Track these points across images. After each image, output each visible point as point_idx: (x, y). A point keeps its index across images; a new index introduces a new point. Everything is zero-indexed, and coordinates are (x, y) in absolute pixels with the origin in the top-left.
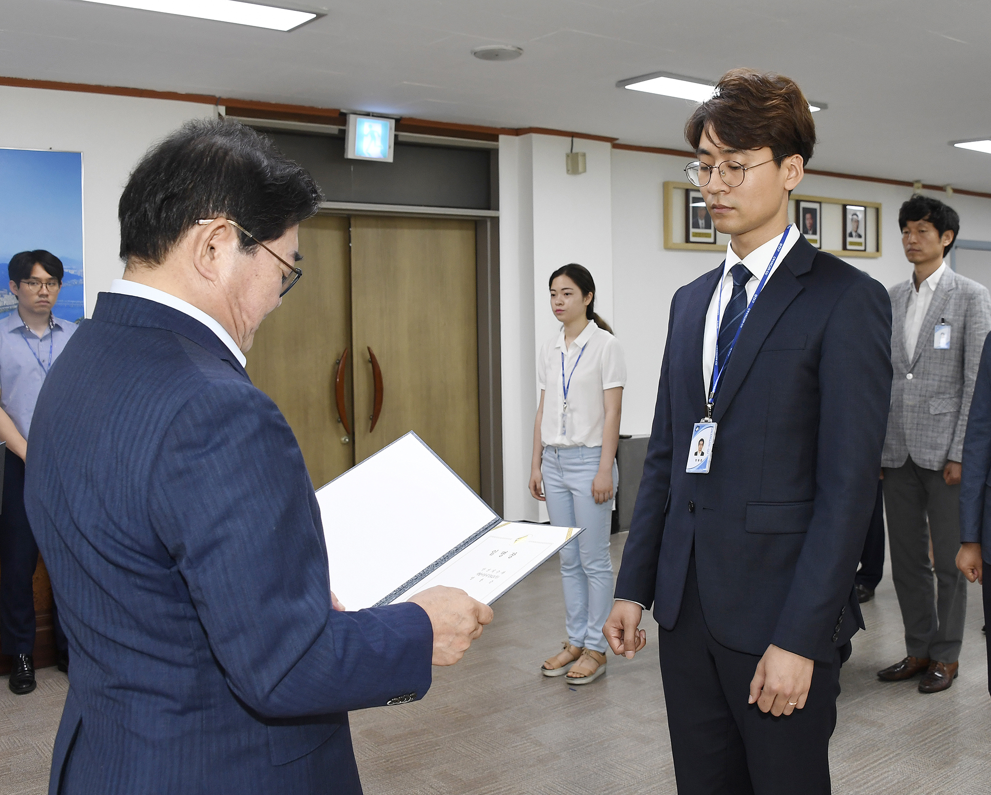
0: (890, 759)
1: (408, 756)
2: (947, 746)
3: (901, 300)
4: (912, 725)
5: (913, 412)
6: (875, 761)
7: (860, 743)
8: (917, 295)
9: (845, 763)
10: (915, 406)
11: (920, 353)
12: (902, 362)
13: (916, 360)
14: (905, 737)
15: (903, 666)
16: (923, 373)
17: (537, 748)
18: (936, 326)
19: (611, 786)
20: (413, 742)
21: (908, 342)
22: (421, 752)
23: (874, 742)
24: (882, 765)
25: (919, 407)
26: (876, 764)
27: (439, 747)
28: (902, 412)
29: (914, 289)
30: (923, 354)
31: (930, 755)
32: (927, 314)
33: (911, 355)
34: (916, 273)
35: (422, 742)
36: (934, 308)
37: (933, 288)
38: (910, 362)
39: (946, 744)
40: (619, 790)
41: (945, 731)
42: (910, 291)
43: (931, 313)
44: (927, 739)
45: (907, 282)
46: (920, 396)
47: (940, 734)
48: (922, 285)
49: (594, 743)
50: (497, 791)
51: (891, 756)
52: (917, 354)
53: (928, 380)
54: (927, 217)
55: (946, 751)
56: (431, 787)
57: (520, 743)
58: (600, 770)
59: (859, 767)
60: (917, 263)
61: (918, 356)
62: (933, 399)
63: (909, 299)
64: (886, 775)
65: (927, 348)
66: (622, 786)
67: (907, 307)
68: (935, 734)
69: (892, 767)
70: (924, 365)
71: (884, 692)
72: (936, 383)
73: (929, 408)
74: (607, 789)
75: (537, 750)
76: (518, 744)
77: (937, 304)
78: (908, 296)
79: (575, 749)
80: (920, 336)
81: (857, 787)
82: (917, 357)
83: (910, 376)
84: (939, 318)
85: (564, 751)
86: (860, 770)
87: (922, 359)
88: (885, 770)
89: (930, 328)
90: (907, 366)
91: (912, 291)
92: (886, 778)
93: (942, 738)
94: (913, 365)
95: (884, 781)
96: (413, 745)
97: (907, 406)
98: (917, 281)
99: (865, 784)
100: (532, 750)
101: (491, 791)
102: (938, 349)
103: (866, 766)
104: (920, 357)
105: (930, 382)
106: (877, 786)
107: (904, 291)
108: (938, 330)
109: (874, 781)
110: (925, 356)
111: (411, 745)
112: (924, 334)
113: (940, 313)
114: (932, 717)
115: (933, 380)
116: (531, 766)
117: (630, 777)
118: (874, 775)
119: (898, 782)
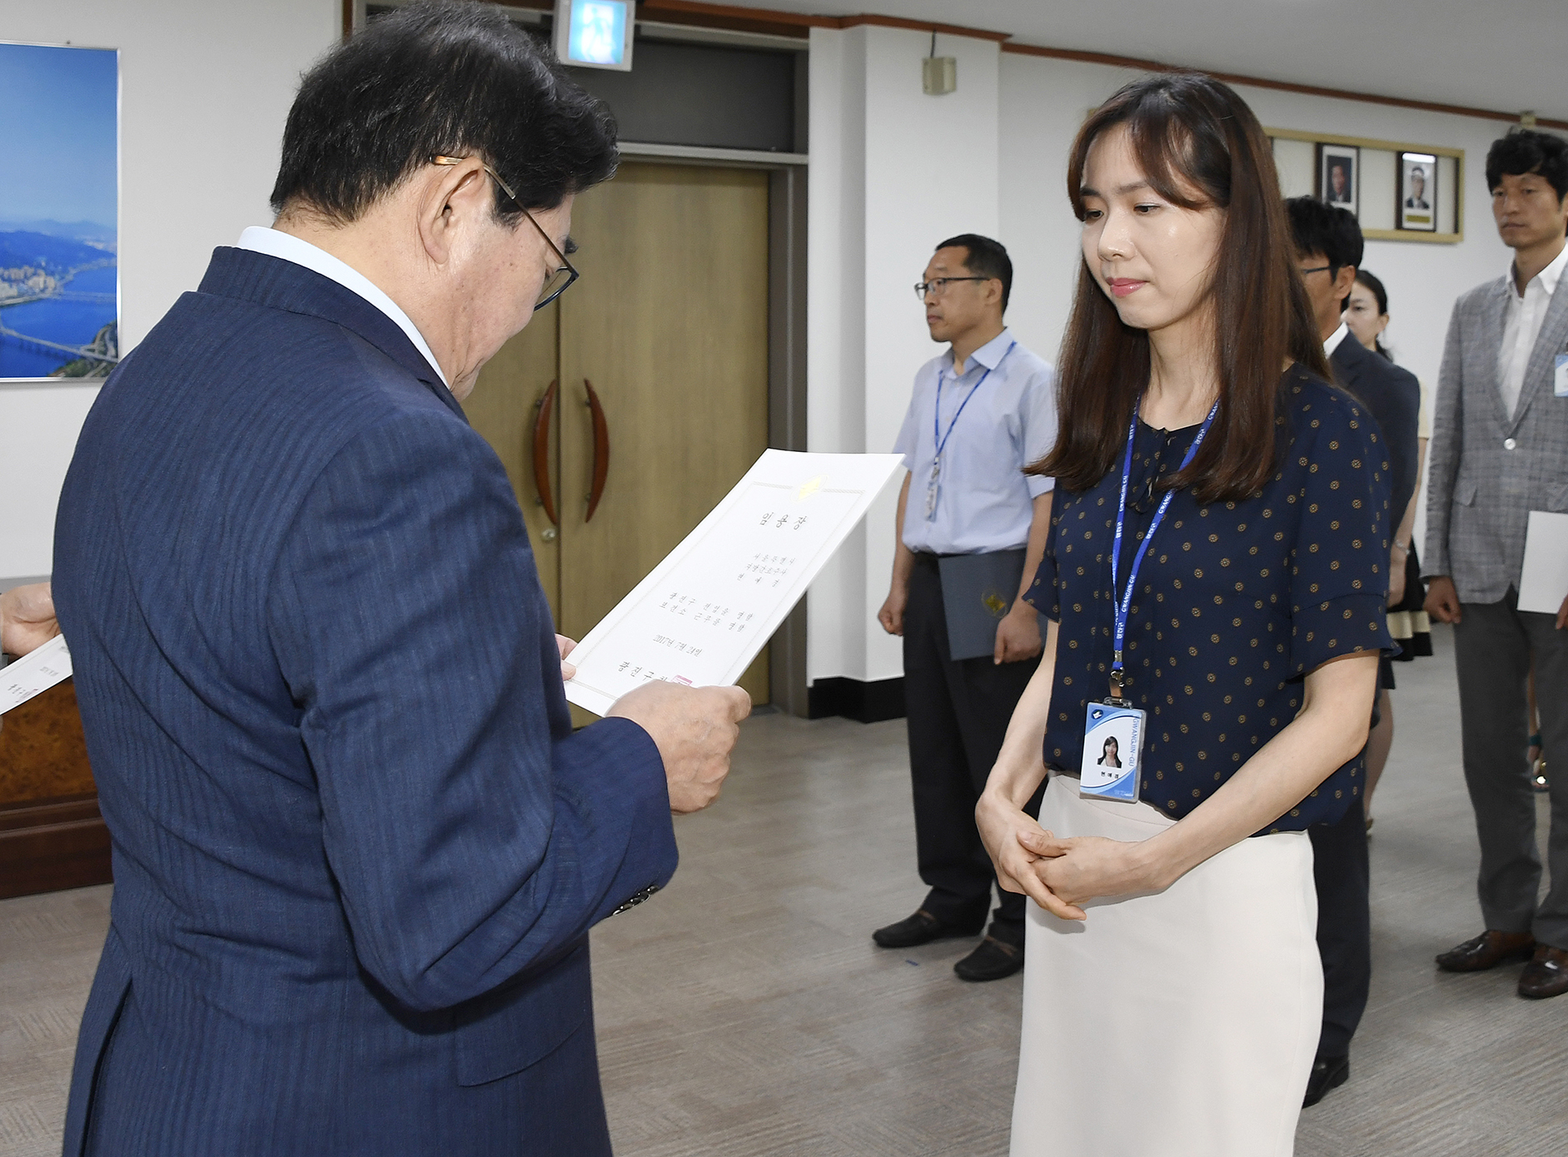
0: (1457, 1103)
1: (630, 1063)
2: (1557, 1085)
3: (1492, 312)
4: (1497, 1046)
5: (1517, 505)
6: (1432, 1106)
7: (1405, 1073)
8: (1521, 303)
9: (1376, 1107)
10: (1519, 497)
11: (1528, 402)
12: (1496, 419)
13: (1521, 416)
14: (1484, 1066)
15: (1481, 946)
16: (1535, 440)
17: (846, 1060)
18: (1557, 357)
19: (969, 1129)
20: (637, 1040)
21: (1506, 383)
22: (651, 1058)
23: (1430, 1072)
24: (1442, 1113)
25: (1529, 498)
26: (1431, 1110)
27: (680, 1051)
28: (1497, 506)
29: (1515, 293)
30: (1533, 406)
31: (1528, 1098)
32: (1541, 335)
33: (1512, 405)
34: (1519, 265)
35: (652, 1042)
36: (1552, 325)
37: (1550, 289)
38: (1511, 419)
39: (1556, 1081)
40: (982, 1136)
41: (1556, 1059)
42: (1506, 296)
43: (1548, 333)
44: (1522, 1070)
45: (1502, 281)
46: (1530, 478)
47: (1546, 1063)
48: (1529, 284)
49: (943, 1054)
50: (777, 1130)
51: (1459, 1097)
52: (1524, 404)
53: (1543, 450)
54: (1536, 168)
55: (1556, 1094)
56: (665, 1117)
57: (819, 1050)
58: (952, 1100)
59: (1403, 1115)
60: (1520, 248)
61: (1526, 408)
62: (1555, 484)
63: (1506, 310)
64: (1448, 1130)
65: (1541, 394)
66: (990, 1130)
67: (1503, 324)
68: (1539, 1063)
69: (1460, 1117)
70: (1536, 425)
71: (1449, 987)
72: (1558, 456)
73: (1546, 500)
74: (964, 1134)
75: (846, 1063)
76: (815, 1051)
77: (1558, 317)
78: (1503, 304)
79: (912, 1064)
80: (1529, 373)
81: (1398, 1149)
82: (1524, 411)
83: (1510, 444)
84: (1562, 342)
85: (894, 1067)
86: (1403, 1119)
87: (1532, 415)
88: (1446, 1122)
89: (1546, 360)
90: (1504, 425)
91: (1510, 297)
92: (1448, 1135)
93: (1550, 1070)
94: (1516, 424)
95: (1446, 1141)
96: (638, 1045)
97: (1508, 496)
98: (1520, 279)
99: (1411, 1143)
100: (838, 1062)
101: (766, 1129)
102: (1561, 397)
103: (1413, 1114)
104: (1528, 410)
105: (1547, 454)
106: (1432, 1148)
107: (1498, 296)
108: (1561, 364)
109: (1426, 1141)
110: (1537, 409)
111: (636, 1046)
112: (1536, 369)
113: (1564, 333)
114: (1532, 1034)
115: (1553, 450)
116: (836, 1090)
117: (1003, 1114)
118: (1429, 1130)
119: (1470, 1144)
